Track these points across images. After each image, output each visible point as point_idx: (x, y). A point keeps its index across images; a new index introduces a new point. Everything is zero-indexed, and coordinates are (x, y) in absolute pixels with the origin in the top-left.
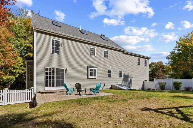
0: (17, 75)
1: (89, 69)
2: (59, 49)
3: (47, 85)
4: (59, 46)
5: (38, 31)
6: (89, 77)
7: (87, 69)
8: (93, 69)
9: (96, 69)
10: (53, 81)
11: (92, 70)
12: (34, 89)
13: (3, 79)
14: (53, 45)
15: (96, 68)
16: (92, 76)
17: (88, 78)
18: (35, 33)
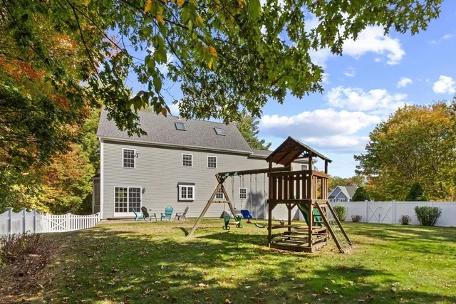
0: (86, 195)
1: (181, 186)
2: (133, 161)
3: (117, 211)
4: (133, 157)
5: (106, 141)
6: (181, 198)
7: (178, 187)
8: (187, 186)
9: (193, 187)
10: (126, 205)
11: (185, 188)
12: (101, 215)
13: (62, 202)
14: (125, 156)
15: (194, 184)
16: (185, 197)
17: (179, 201)
18: (102, 144)
